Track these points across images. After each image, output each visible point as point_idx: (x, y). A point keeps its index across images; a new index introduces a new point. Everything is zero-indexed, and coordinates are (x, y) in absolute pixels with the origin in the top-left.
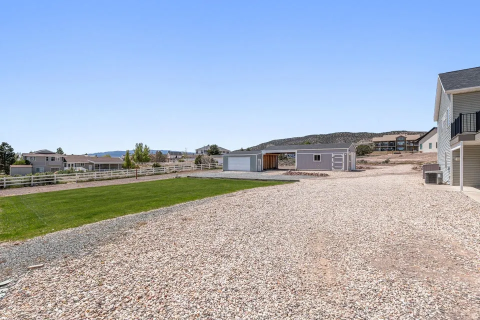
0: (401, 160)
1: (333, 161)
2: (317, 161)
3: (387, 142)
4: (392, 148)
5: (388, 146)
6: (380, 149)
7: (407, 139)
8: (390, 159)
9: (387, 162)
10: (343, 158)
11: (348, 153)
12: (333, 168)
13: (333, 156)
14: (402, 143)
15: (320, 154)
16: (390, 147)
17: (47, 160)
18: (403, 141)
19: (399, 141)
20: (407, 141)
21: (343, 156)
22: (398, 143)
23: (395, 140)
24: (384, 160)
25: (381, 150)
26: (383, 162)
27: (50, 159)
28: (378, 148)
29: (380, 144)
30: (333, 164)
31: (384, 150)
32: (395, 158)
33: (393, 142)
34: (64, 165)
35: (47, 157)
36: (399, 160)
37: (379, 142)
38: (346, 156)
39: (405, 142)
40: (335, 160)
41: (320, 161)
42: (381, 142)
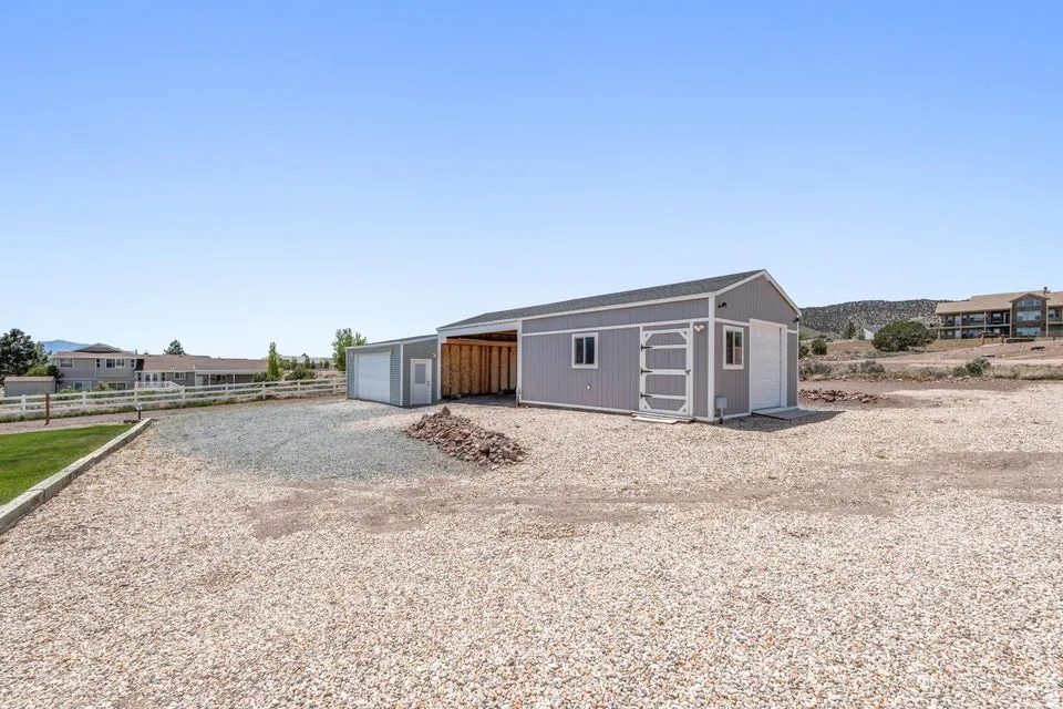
0: (1039, 362)
1: (643, 365)
2: (585, 366)
3: (982, 312)
4: (997, 331)
5: (985, 326)
6: (958, 334)
7: (1049, 303)
8: (990, 360)
9: (975, 370)
10: (689, 347)
11: (711, 319)
12: (643, 403)
13: (643, 340)
14: (1031, 316)
15: (593, 332)
16: (992, 329)
17: (98, 365)
18: (1036, 309)
19: (1022, 309)
20: (1050, 308)
21: (689, 336)
22: (1019, 314)
23: (1010, 306)
24: (962, 363)
25: (964, 337)
26: (958, 372)
27: (103, 364)
28: (954, 330)
29: (958, 319)
30: (643, 378)
31: (972, 336)
32: (1009, 355)
33: (1002, 312)
34: (137, 377)
35: (98, 360)
36: (1032, 362)
37: (958, 314)
38: (701, 337)
39: (1044, 312)
40: (656, 359)
41: (595, 366)
42: (964, 314)
